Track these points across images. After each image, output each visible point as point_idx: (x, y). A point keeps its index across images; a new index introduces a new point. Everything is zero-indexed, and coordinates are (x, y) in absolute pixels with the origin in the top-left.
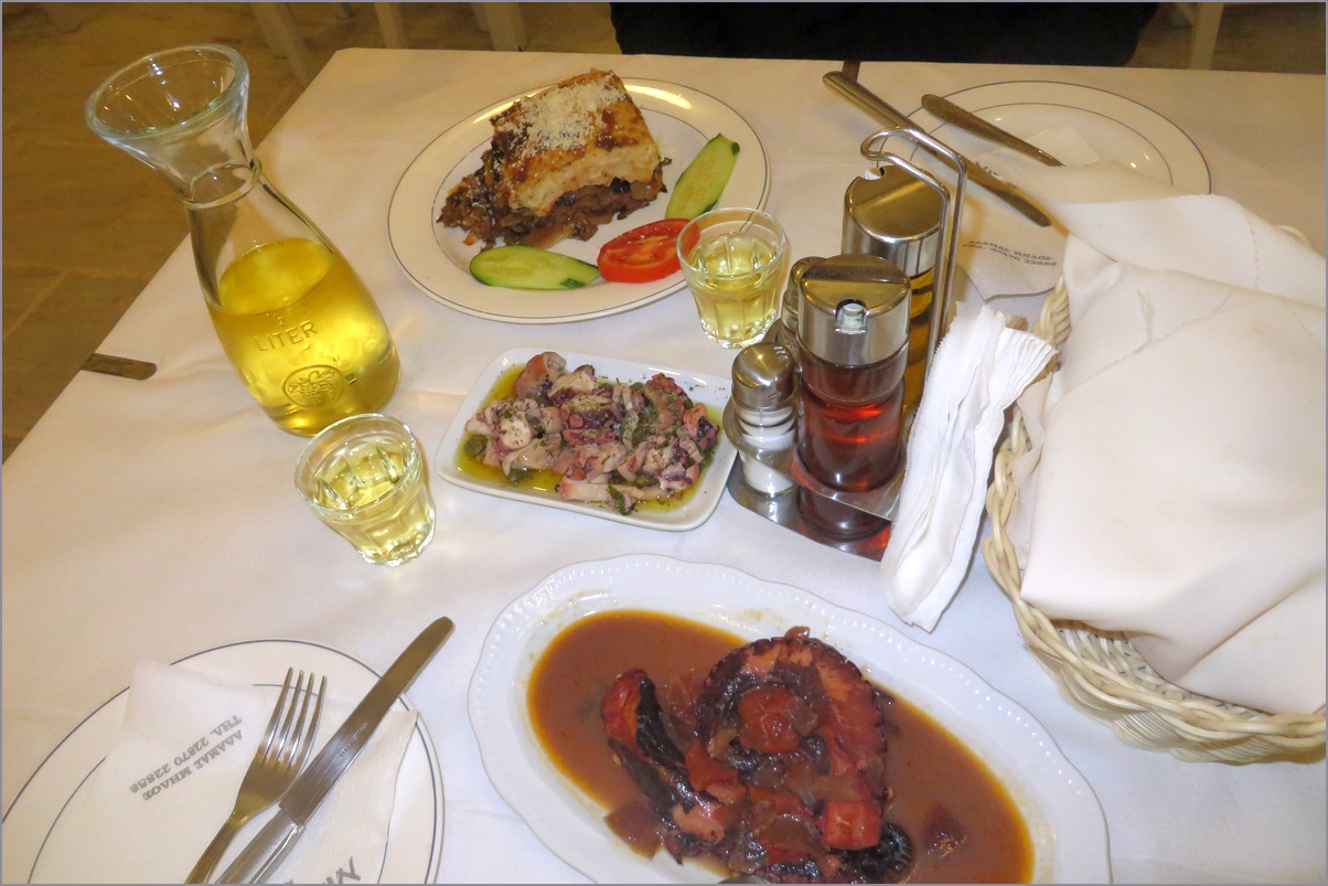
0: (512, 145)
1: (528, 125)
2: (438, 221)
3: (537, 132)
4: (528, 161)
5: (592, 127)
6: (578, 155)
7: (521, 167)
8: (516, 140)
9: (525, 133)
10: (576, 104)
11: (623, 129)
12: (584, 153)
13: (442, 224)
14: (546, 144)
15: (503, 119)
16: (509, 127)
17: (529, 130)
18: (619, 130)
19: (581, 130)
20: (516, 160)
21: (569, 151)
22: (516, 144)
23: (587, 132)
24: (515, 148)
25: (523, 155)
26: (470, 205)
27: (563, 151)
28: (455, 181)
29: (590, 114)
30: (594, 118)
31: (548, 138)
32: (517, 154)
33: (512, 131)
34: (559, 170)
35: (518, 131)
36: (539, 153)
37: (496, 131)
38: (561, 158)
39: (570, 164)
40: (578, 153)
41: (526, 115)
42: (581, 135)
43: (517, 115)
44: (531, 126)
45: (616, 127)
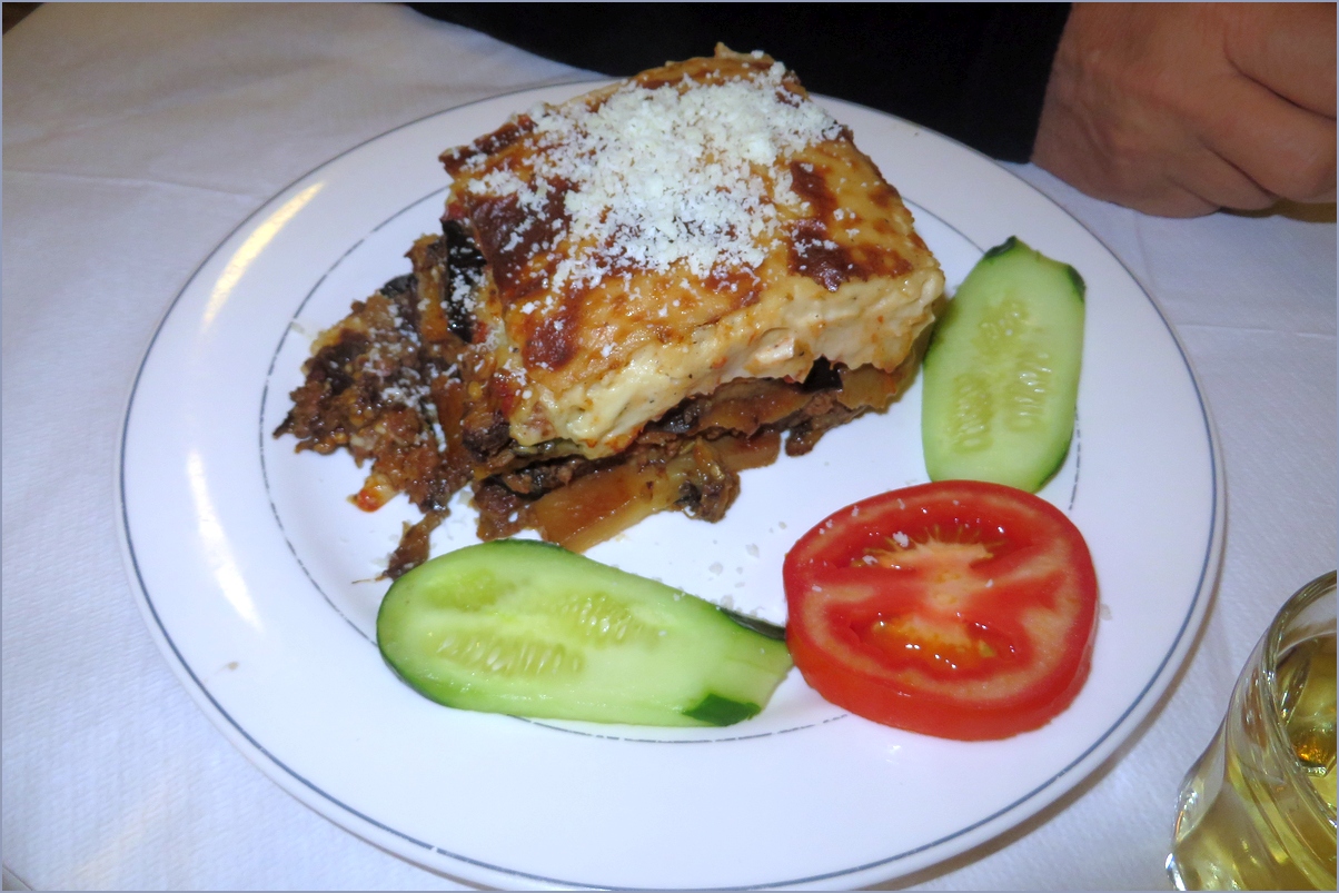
0: (515, 240)
1: (562, 186)
2: (278, 432)
3: (597, 210)
4: (576, 303)
5: (769, 210)
6: (743, 293)
7: (555, 316)
8: (526, 225)
9: (556, 207)
10: (708, 139)
11: (858, 221)
12: (758, 289)
13: (290, 440)
14: (636, 250)
15: (481, 158)
16: (502, 183)
17: (572, 202)
18: (848, 223)
19: (741, 219)
20: (534, 290)
21: (712, 283)
22: (530, 237)
23: (758, 227)
24: (523, 249)
25: (558, 280)
26: (374, 397)
27: (694, 281)
28: (330, 313)
29: (755, 170)
30: (769, 184)
31: (636, 233)
32: (535, 269)
33: (515, 198)
34: (681, 339)
35: (534, 200)
36: (614, 275)
37: (461, 193)
38: (687, 300)
39: (715, 321)
40: (742, 288)
41: (556, 155)
42: (741, 231)
43: (528, 154)
44: (575, 188)
45: (839, 215)
